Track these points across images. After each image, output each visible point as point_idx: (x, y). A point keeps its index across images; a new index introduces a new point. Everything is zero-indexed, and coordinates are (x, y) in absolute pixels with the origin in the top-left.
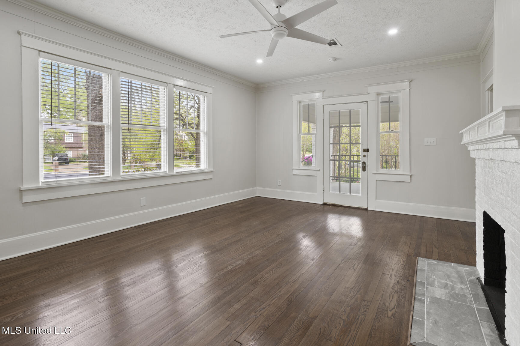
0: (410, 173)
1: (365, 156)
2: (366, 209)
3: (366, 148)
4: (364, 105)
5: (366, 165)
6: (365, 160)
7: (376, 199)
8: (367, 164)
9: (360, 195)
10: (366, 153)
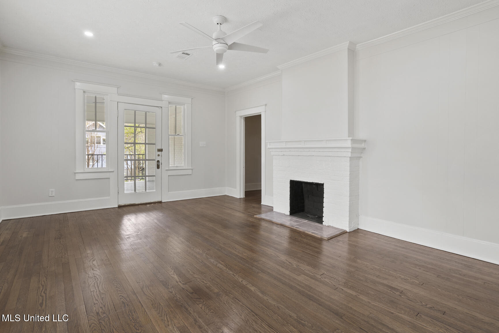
0: (192, 167)
1: (159, 155)
2: (160, 202)
3: (160, 148)
4: (158, 110)
5: (160, 164)
6: (159, 158)
7: (168, 192)
8: (160, 162)
9: (155, 191)
10: (160, 153)
